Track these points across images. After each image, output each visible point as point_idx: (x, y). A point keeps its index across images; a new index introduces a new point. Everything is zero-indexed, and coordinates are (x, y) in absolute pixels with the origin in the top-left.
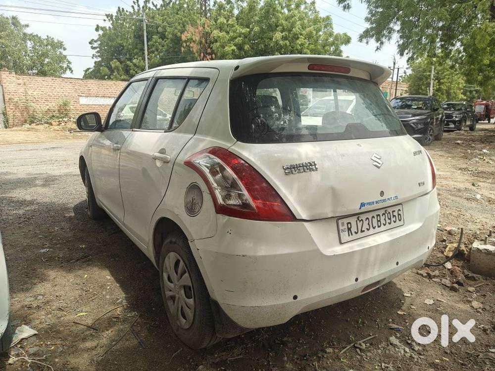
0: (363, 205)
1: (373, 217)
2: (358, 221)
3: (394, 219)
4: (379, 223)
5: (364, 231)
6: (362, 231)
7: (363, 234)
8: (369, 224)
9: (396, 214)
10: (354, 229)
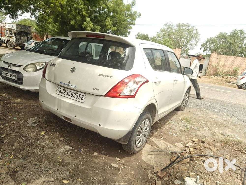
0: (61, 83)
1: (70, 92)
2: (64, 90)
3: (79, 98)
4: (72, 95)
5: (65, 94)
6: (64, 94)
7: (64, 95)
8: (67, 93)
9: (81, 96)
10: (62, 92)
